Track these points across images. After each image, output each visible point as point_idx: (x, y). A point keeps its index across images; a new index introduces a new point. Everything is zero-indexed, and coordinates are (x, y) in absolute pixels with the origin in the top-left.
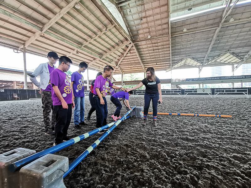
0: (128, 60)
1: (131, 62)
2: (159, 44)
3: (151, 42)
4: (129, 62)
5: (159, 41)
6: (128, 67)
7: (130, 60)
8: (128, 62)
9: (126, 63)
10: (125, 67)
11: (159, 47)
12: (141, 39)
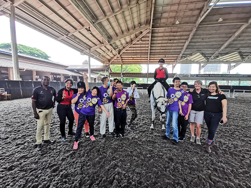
0: (135, 49)
1: (137, 51)
2: (178, 34)
3: (170, 30)
4: (135, 51)
5: (179, 30)
6: (131, 56)
7: (137, 49)
8: (133, 51)
9: (130, 51)
10: (127, 56)
11: (176, 38)
12: (162, 25)
